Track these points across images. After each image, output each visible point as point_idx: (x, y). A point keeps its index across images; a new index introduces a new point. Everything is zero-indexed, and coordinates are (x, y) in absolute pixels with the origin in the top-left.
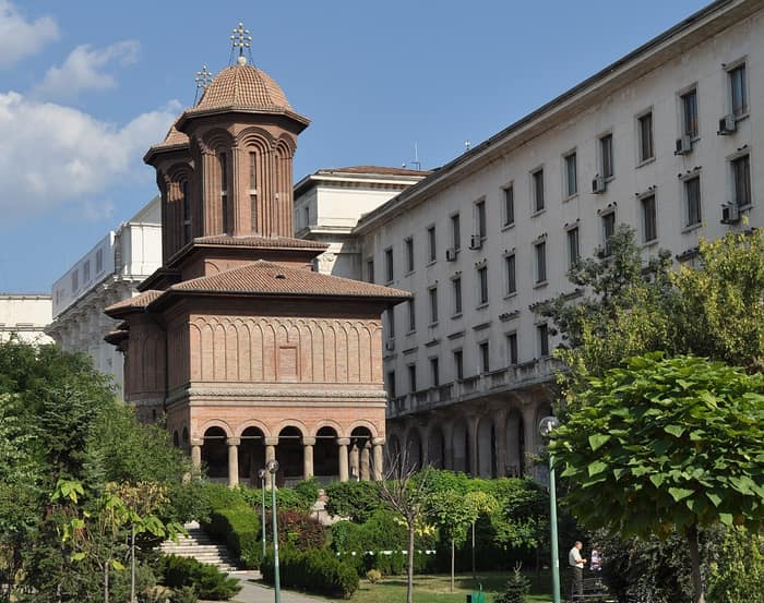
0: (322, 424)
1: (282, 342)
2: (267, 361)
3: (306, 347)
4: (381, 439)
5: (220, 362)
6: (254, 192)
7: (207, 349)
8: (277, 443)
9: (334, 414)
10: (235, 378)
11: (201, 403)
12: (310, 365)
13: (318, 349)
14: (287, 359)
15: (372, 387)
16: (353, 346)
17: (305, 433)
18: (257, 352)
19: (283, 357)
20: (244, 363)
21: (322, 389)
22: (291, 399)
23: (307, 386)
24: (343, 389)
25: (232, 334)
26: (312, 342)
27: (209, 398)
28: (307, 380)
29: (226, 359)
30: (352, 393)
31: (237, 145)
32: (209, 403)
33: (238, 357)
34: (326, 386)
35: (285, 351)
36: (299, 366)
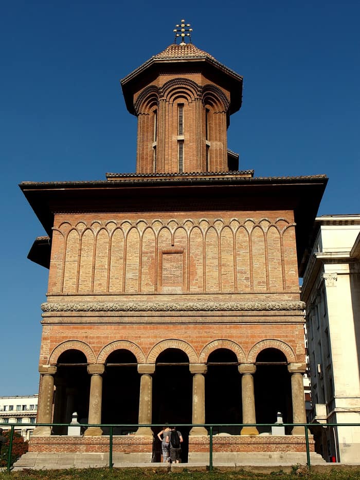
0: (215, 346)
1: (165, 246)
2: (145, 270)
3: (196, 251)
5: (86, 271)
6: (181, 138)
7: (71, 257)
8: (153, 370)
9: (234, 332)
10: (103, 289)
11: (56, 320)
12: (200, 272)
13: (211, 252)
14: (171, 266)
15: (286, 297)
16: (258, 247)
18: (133, 259)
19: (166, 265)
20: (116, 272)
21: (215, 300)
22: (173, 313)
23: (196, 297)
24: (244, 300)
25: (103, 238)
26: (204, 245)
27: (68, 314)
28: (197, 290)
29: (94, 267)
30: (257, 305)
31: (163, 96)
32: (66, 320)
33: (109, 265)
34: (220, 296)
35: (169, 256)
36: (188, 274)
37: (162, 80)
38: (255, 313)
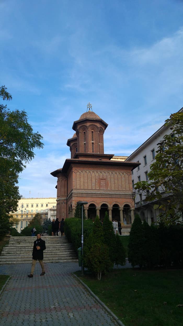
0: (114, 203)
1: (101, 177)
2: (97, 183)
3: (109, 179)
4: (133, 208)
5: (82, 183)
6: (93, 142)
7: (78, 179)
8: (100, 209)
9: (118, 200)
10: (87, 188)
11: (76, 196)
12: (110, 185)
13: (112, 180)
14: (103, 183)
16: (123, 179)
17: (109, 206)
18: (94, 180)
19: (102, 182)
20: (90, 184)
21: (114, 192)
22: (104, 195)
23: (109, 191)
24: (120, 192)
25: (86, 175)
26: (111, 178)
27: (79, 194)
28: (109, 189)
29: (84, 182)
30: (123, 193)
31: (88, 129)
32: (78, 196)
33: (88, 181)
34: (115, 191)
35: (102, 180)
36: (107, 185)
37: (88, 124)
38: (123, 196)
